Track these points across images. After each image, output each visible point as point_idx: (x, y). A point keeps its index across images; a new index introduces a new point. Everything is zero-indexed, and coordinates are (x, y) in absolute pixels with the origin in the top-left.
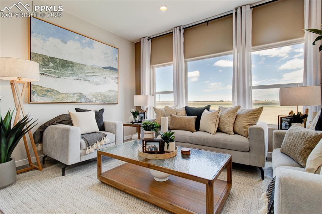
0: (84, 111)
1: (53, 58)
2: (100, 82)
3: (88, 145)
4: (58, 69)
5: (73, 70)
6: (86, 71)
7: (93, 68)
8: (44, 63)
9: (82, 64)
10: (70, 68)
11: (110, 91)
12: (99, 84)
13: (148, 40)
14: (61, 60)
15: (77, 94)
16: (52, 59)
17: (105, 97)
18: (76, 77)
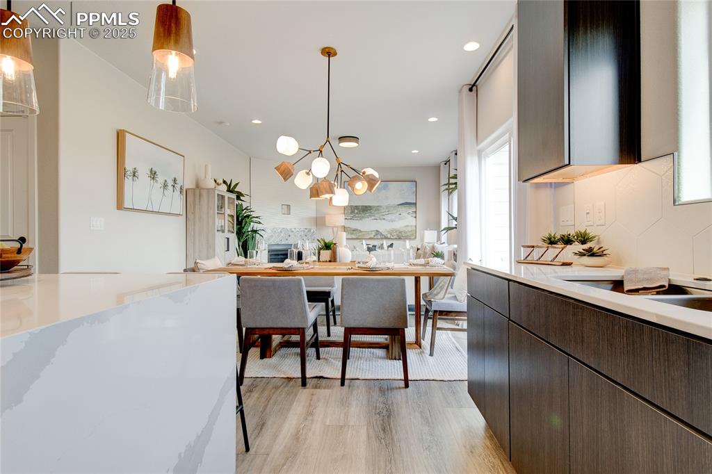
2: (395, 219)
4: (360, 214)
5: (371, 213)
6: (381, 211)
8: (352, 211)
9: (378, 206)
10: (369, 211)
11: (407, 226)
13: (446, 164)
16: (357, 207)
17: (400, 232)
18: (373, 218)
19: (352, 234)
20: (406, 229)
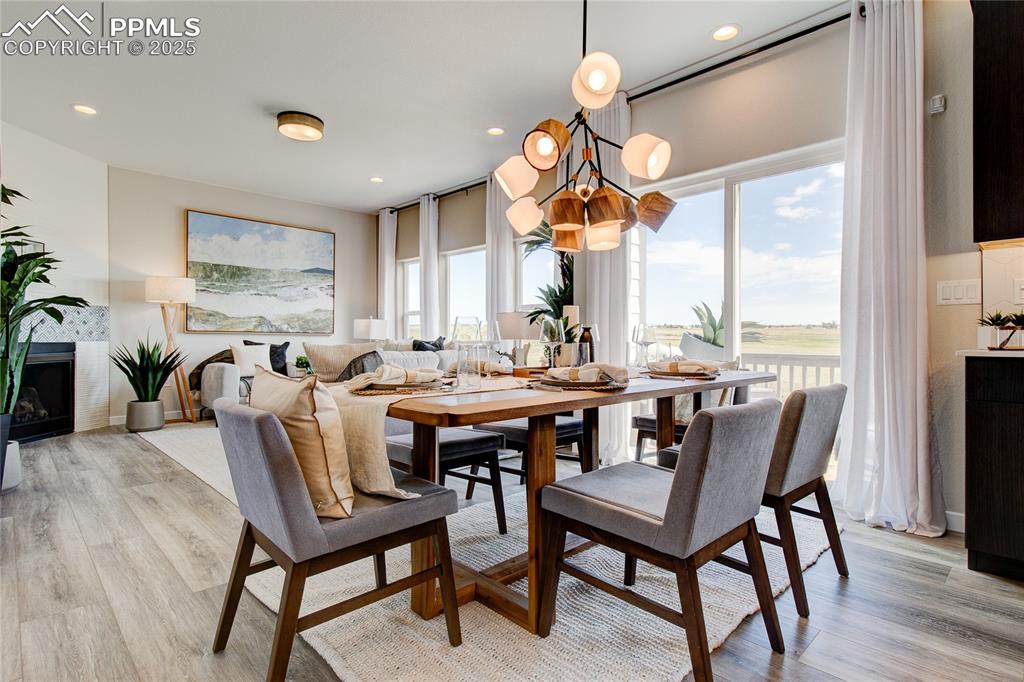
0: (256, 344)
1: (218, 265)
2: (297, 296)
4: (225, 282)
5: (248, 281)
6: (270, 280)
7: (283, 273)
8: (206, 274)
9: (264, 270)
10: (244, 278)
11: (318, 311)
12: (295, 300)
13: (392, 212)
14: (230, 266)
15: (255, 317)
16: (217, 267)
17: (307, 322)
18: (253, 292)
19: (205, 322)
20: (317, 317)
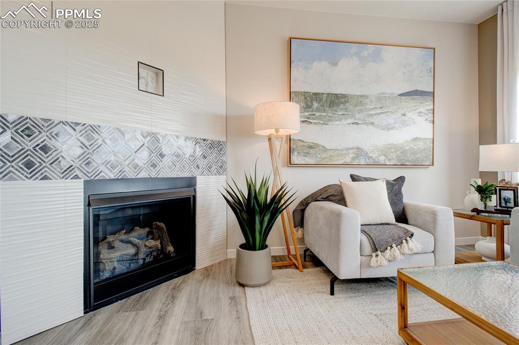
1: (318, 94)
2: (394, 123)
3: (375, 249)
4: (324, 110)
5: (346, 109)
6: (367, 107)
7: (380, 98)
8: (307, 104)
9: (361, 96)
10: (342, 106)
11: (415, 139)
12: (392, 129)
14: (328, 94)
15: (352, 149)
16: (317, 96)
17: (404, 152)
18: (351, 121)
19: (306, 154)
20: (416, 146)
